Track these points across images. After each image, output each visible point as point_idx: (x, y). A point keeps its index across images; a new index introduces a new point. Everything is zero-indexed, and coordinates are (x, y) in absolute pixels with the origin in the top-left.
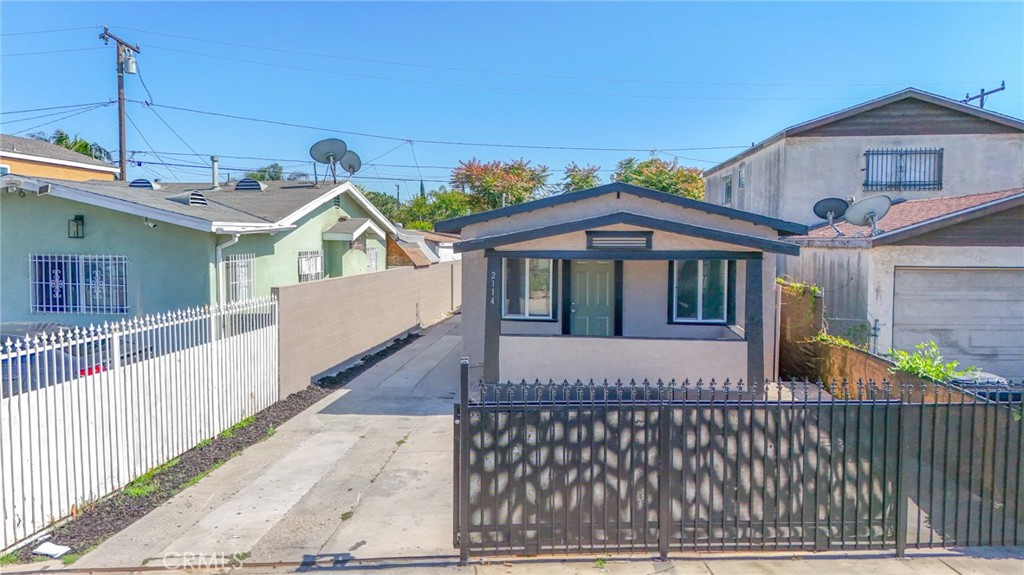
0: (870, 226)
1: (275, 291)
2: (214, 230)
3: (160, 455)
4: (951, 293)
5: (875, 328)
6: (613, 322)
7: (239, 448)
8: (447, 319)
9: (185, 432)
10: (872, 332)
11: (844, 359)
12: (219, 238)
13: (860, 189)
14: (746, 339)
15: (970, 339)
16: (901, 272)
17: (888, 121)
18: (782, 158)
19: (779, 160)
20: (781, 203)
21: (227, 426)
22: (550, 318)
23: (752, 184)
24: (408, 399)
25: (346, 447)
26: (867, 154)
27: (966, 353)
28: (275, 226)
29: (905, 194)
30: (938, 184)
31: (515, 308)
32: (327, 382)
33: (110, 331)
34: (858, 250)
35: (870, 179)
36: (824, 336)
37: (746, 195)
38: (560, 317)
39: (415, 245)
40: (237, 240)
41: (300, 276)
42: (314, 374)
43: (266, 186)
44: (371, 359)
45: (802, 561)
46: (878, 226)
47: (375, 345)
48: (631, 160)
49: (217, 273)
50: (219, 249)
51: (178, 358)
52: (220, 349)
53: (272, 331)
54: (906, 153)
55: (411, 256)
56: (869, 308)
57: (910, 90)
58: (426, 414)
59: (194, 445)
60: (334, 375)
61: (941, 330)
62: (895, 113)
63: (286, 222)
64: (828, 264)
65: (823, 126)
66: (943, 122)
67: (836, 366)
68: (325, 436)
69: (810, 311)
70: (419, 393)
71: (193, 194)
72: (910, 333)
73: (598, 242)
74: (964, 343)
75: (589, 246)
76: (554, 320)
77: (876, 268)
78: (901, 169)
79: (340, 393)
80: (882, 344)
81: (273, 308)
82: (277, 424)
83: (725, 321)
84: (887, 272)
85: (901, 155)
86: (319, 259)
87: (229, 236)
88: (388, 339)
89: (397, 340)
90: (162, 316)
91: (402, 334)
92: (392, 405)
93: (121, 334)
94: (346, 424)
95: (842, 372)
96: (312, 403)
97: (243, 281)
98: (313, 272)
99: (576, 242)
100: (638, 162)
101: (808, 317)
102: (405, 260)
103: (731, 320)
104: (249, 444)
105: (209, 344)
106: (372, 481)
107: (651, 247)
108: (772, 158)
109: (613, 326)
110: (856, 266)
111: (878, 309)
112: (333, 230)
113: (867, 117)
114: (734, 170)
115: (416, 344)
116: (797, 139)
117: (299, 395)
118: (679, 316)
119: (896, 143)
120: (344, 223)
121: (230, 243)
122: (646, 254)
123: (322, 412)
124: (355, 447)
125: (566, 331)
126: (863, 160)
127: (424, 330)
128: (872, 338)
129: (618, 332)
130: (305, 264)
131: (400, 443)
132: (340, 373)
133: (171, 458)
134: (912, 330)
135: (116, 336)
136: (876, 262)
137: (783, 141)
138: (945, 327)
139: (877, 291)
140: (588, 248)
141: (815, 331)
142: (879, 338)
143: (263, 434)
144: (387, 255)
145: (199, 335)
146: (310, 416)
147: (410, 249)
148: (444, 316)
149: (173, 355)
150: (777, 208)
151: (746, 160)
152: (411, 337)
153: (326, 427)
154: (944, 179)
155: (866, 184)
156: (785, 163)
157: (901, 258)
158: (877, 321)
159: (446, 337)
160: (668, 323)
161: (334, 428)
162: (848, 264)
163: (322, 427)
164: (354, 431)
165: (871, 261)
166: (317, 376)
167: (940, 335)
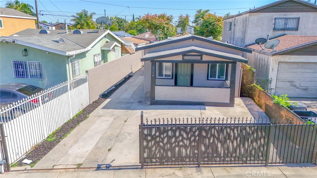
0: (272, 49)
1: (87, 72)
2: (67, 55)
3: (56, 127)
4: (295, 70)
5: (271, 81)
6: (190, 79)
7: (79, 123)
9: (62, 119)
10: (270, 82)
11: (260, 93)
12: (68, 57)
13: (272, 31)
14: (230, 88)
15: (300, 84)
16: (281, 63)
17: (283, 8)
18: (247, 20)
19: (246, 20)
20: (246, 35)
21: (75, 115)
22: (171, 78)
23: (238, 27)
24: (128, 103)
25: (110, 122)
26: (275, 19)
27: (298, 88)
28: (86, 50)
29: (286, 32)
30: (297, 29)
31: (161, 74)
32: (105, 96)
33: (38, 95)
34: (268, 56)
35: (275, 27)
36: (255, 84)
37: (236, 30)
38: (174, 78)
39: (130, 46)
40: (74, 57)
41: (94, 62)
43: (83, 32)
44: (117, 86)
45: (238, 167)
46: (275, 49)
47: (118, 81)
48: (201, 10)
49: (69, 67)
50: (69, 59)
51: (59, 99)
52: (71, 93)
53: (87, 84)
54: (288, 18)
55: (129, 50)
56: (269, 75)
58: (133, 110)
59: (66, 122)
60: (106, 93)
61: (291, 81)
62: (285, 5)
63: (89, 48)
64: (258, 58)
65: (262, 9)
66: (301, 8)
67: (257, 94)
68: (103, 118)
69: (251, 76)
70: (131, 101)
71: (60, 39)
72: (282, 82)
73: (186, 58)
74: (298, 85)
77: (273, 62)
78: (286, 24)
79: (108, 100)
80: (273, 85)
81: (86, 77)
82: (89, 113)
83: (224, 79)
84: (276, 64)
85: (286, 19)
86: (100, 56)
87: (72, 56)
88: (123, 78)
89: (125, 78)
90: (53, 87)
91: (127, 76)
92: (123, 106)
93: (41, 95)
94: (110, 113)
95: (259, 97)
96: (100, 105)
97: (77, 67)
98: (98, 61)
100: (203, 11)
101: (250, 78)
102: (127, 52)
103: (226, 79)
104: (82, 121)
105: (68, 92)
106: (117, 136)
107: (202, 59)
108: (245, 19)
109: (190, 81)
110: (267, 61)
111: (272, 75)
112: (104, 46)
114: (233, 20)
115: (131, 79)
116: (253, 14)
117: (95, 102)
118: (210, 77)
119: (285, 15)
120: (107, 43)
121: (72, 58)
122: (201, 62)
123: (103, 108)
124: (112, 123)
125: (176, 84)
126: (274, 21)
127: (133, 73)
128: (270, 84)
130: (96, 58)
131: (126, 121)
132: (108, 92)
133: (59, 127)
134: (282, 81)
135: (40, 96)
136: (273, 60)
137: (248, 14)
138: (293, 80)
139: (273, 69)
140: (183, 59)
141: (252, 83)
142: (272, 84)
143: (86, 118)
144: (122, 50)
145: (65, 90)
146: (99, 110)
147: (129, 48)
148: (140, 67)
149: (57, 98)
150: (245, 36)
151: (237, 18)
152: (129, 77)
154: (299, 27)
155: (274, 29)
156: (248, 22)
157: (281, 59)
158: (271, 78)
159: (140, 77)
160: (207, 80)
161: (106, 115)
162: (265, 60)
163: (103, 114)
164: (112, 116)
165: (271, 60)
166: (101, 94)
167: (291, 83)
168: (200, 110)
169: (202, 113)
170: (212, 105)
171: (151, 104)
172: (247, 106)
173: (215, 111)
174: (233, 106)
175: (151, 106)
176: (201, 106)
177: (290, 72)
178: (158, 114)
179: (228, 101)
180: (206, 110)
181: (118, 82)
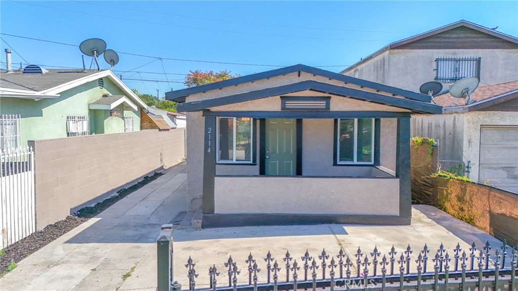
0: (466, 98)
1: (31, 143)
5: (468, 167)
6: (295, 165)
8: (182, 163)
10: (466, 169)
14: (397, 176)
16: (485, 129)
17: (448, 40)
18: (386, 63)
19: (384, 64)
22: (251, 162)
26: (437, 60)
28: (39, 94)
31: (225, 155)
32: (85, 212)
34: (453, 115)
35: (439, 76)
36: (440, 173)
38: (258, 162)
39: (160, 116)
41: (68, 133)
42: (73, 206)
44: (123, 192)
46: (472, 97)
47: (129, 181)
54: (459, 60)
55: (157, 123)
56: (464, 153)
57: (462, 21)
60: (93, 205)
61: (508, 167)
62: (452, 36)
64: (426, 125)
65: (412, 43)
66: (480, 42)
67: (454, 195)
69: (429, 156)
70: (153, 221)
72: (489, 170)
73: (290, 104)
75: (283, 108)
76: (254, 164)
77: (469, 126)
78: (457, 70)
79: (92, 221)
80: (473, 177)
81: (28, 157)
82: (22, 257)
83: (372, 163)
84: (476, 129)
85: (457, 61)
86: (86, 123)
88: (140, 176)
89: (146, 177)
91: (150, 173)
92: (130, 233)
96: (64, 233)
98: (80, 131)
99: (272, 105)
101: (427, 160)
102: (153, 126)
103: (377, 162)
107: (329, 109)
109: (295, 168)
110: (452, 125)
111: (470, 154)
113: (437, 38)
115: (159, 180)
116: (396, 51)
117: (56, 225)
118: (340, 160)
119: (454, 54)
120: (106, 98)
123: (69, 242)
124: (81, 284)
125: (263, 172)
126: (434, 64)
127: (166, 170)
128: (466, 174)
129: (299, 173)
130: (72, 125)
131: (126, 276)
132: (98, 204)
134: (490, 167)
136: (469, 122)
137: (388, 52)
138: (511, 166)
139: (470, 142)
140: (282, 109)
141: (435, 171)
142: (470, 174)
144: (141, 123)
147: (157, 119)
148: (180, 161)
152: (157, 174)
153: (67, 259)
154: (481, 76)
155: (437, 79)
156: (389, 65)
157: (485, 119)
158: (469, 162)
159: (179, 175)
160: (334, 165)
161: (73, 259)
162: (444, 125)
163: (62, 259)
164: (89, 262)
165: (465, 121)
166: (76, 208)
167: (508, 171)
168: (334, 234)
169: (342, 243)
170: (357, 221)
171: (203, 227)
172: (438, 221)
173: (372, 236)
174: (409, 224)
175: (203, 231)
176: (330, 225)
177: (504, 148)
178: (224, 250)
179: (395, 211)
180: (347, 234)
181: (127, 184)
